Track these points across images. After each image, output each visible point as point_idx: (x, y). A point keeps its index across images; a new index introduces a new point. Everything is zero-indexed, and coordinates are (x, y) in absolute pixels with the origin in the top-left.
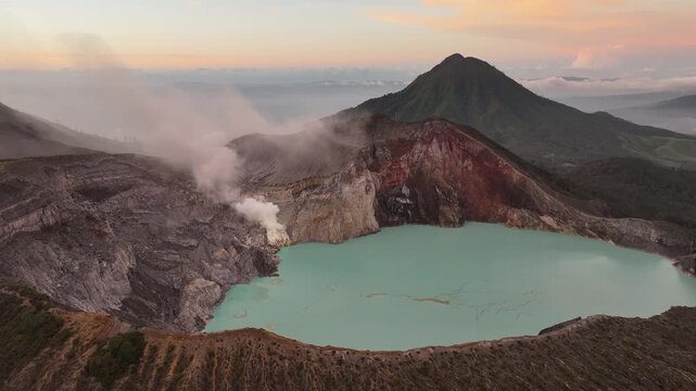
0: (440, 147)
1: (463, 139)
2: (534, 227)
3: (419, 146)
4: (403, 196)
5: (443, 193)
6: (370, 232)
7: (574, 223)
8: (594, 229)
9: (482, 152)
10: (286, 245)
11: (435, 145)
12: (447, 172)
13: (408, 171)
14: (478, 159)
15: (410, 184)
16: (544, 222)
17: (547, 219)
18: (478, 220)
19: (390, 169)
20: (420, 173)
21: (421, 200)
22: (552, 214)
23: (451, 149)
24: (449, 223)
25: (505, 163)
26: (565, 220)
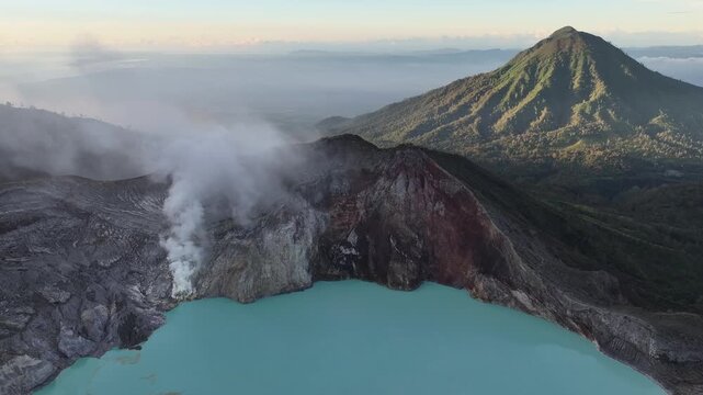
0: (407, 185)
1: (438, 175)
2: (505, 302)
3: (381, 181)
4: (348, 245)
5: (398, 243)
6: (297, 288)
7: (553, 308)
8: (577, 320)
9: (459, 193)
10: (188, 300)
11: (400, 182)
12: (413, 216)
13: (362, 212)
14: (452, 202)
15: (361, 229)
16: (516, 298)
17: (521, 295)
18: (440, 282)
19: (343, 207)
20: (377, 216)
21: (372, 250)
22: (528, 291)
23: (423, 186)
24: (397, 285)
25: (485, 212)
26: (542, 301)
